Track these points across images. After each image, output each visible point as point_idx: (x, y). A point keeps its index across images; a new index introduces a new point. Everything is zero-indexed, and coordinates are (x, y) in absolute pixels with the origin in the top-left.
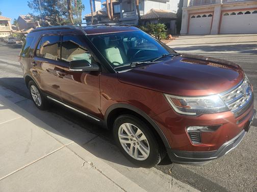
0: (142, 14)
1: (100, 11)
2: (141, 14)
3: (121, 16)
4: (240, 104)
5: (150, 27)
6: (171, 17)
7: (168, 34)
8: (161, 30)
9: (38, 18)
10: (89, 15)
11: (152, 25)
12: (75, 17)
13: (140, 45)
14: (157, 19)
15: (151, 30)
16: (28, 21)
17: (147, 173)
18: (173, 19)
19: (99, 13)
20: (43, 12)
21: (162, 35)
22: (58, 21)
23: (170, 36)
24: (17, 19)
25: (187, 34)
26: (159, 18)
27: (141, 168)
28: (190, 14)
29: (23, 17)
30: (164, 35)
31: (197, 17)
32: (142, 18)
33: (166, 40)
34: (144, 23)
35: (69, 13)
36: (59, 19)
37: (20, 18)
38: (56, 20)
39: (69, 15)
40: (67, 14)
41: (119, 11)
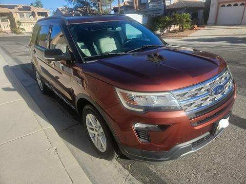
0: (169, 4)
1: (127, 2)
2: (167, 4)
3: (147, 7)
4: (202, 104)
5: (175, 17)
6: (200, 6)
7: (193, 23)
8: (185, 20)
9: (71, 10)
10: (116, 6)
11: (177, 15)
12: (104, 8)
13: (163, 35)
14: (184, 8)
15: (175, 20)
16: (64, 13)
17: (107, 165)
18: (201, 8)
19: (126, 4)
20: (76, 4)
21: (187, 25)
22: (88, 12)
23: (196, 26)
24: (55, 11)
25: (216, 24)
26: (186, 7)
27: (103, 160)
28: (219, 3)
29: (60, 9)
30: (189, 25)
31: (228, 6)
32: (168, 8)
33: (190, 31)
34: (169, 13)
35: (98, 4)
36: (90, 10)
37: (58, 9)
38: (87, 12)
39: (99, 6)
40: (97, 5)
41: (146, 2)
